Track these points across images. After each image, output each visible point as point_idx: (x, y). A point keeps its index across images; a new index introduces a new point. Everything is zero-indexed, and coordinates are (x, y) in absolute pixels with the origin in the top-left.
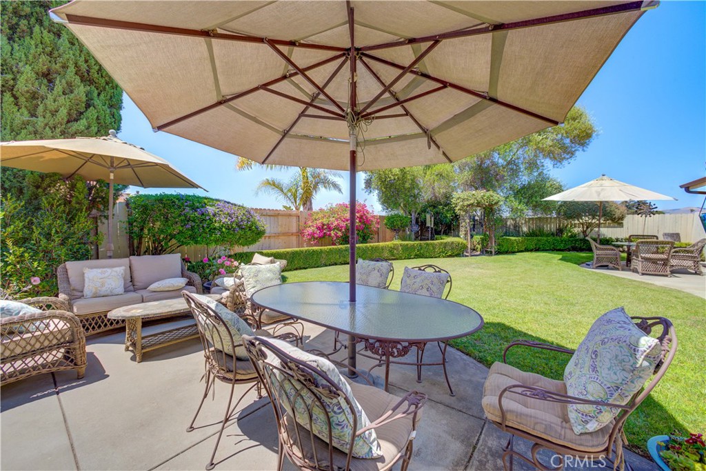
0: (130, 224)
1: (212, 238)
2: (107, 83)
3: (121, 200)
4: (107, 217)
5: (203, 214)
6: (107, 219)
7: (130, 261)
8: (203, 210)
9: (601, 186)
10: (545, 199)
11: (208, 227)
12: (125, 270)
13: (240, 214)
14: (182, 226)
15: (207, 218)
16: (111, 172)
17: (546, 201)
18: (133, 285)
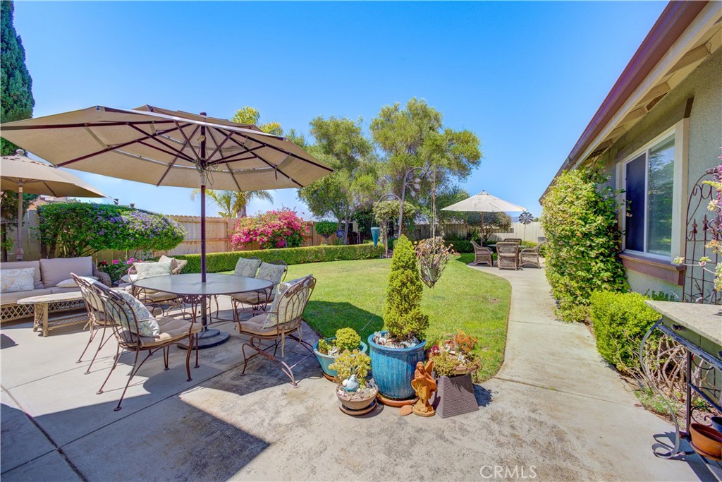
0: (43, 230)
1: (126, 244)
2: (15, 102)
3: (32, 208)
4: (16, 225)
5: (116, 222)
6: (17, 226)
7: (40, 263)
8: (117, 218)
9: (479, 199)
10: (443, 209)
11: (121, 234)
12: (35, 271)
13: (156, 221)
14: (95, 233)
15: (120, 225)
16: (20, 186)
17: (444, 211)
18: (42, 283)
